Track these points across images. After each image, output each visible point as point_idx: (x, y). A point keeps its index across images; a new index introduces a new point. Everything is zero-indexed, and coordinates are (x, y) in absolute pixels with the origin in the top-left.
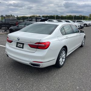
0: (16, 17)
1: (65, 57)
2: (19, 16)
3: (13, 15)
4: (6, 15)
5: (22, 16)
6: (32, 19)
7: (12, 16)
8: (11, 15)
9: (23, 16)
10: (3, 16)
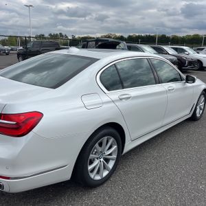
0: (70, 38)
1: (114, 156)
2: (77, 37)
3: (64, 34)
4: (50, 35)
5: (83, 36)
6: (88, 42)
7: (62, 36)
8: (61, 34)
9: (86, 36)
10: (43, 35)
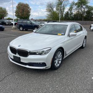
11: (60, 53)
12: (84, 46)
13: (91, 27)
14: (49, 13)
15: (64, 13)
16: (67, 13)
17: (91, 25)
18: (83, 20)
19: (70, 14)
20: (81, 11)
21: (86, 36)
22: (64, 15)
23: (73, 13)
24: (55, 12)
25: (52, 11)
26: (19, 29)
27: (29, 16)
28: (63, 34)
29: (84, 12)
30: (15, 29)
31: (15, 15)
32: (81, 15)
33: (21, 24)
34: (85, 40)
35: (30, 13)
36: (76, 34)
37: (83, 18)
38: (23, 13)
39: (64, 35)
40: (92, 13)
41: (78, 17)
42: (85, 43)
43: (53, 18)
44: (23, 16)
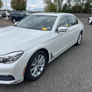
11: (42, 57)
12: (79, 43)
13: (89, 20)
14: (46, 5)
15: (63, 5)
16: (66, 5)
17: (90, 18)
18: (81, 13)
19: (69, 7)
20: (79, 3)
21: (82, 31)
22: (62, 8)
23: (72, 5)
24: (53, 4)
25: (50, 2)
26: (12, 21)
27: (25, 7)
28: (49, 28)
29: (83, 5)
30: (9, 21)
31: (11, 6)
32: (80, 8)
33: (13, 15)
34: (81, 36)
35: (26, 4)
36: (67, 30)
37: (81, 11)
38: (19, 4)
39: (51, 30)
40: (91, 6)
41: (76, 9)
42: (80, 39)
43: (51, 10)
44: (19, 7)
